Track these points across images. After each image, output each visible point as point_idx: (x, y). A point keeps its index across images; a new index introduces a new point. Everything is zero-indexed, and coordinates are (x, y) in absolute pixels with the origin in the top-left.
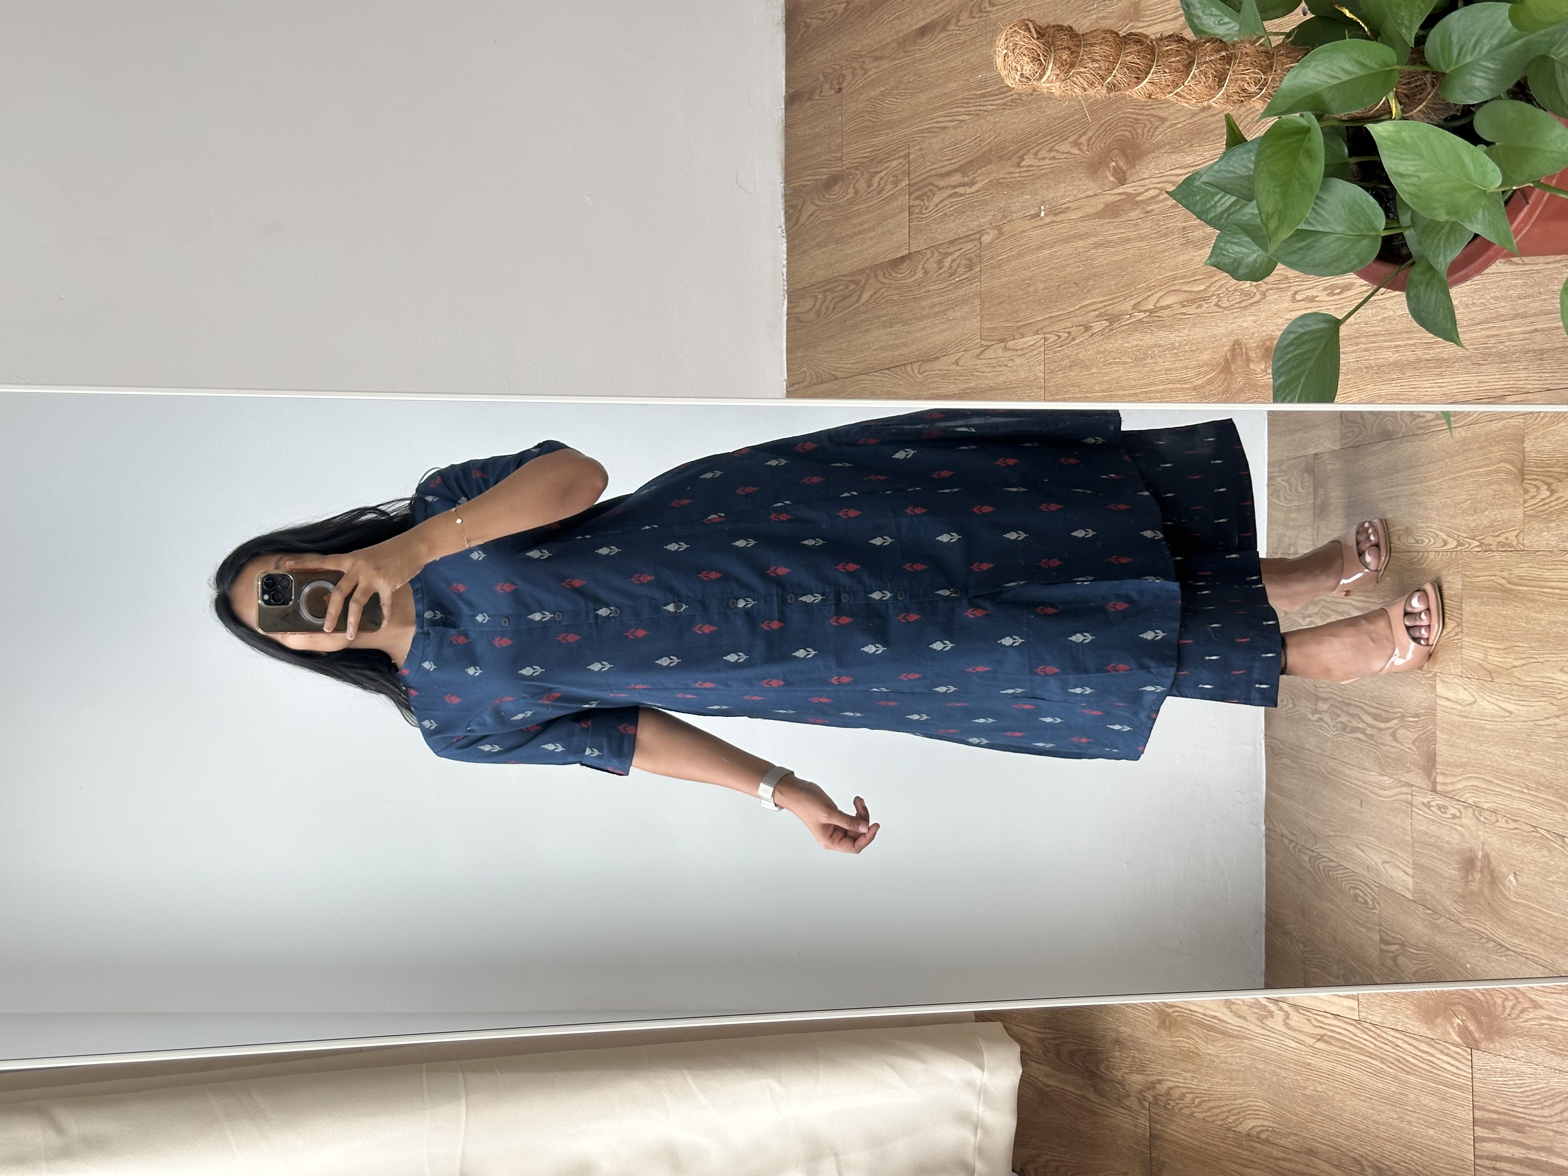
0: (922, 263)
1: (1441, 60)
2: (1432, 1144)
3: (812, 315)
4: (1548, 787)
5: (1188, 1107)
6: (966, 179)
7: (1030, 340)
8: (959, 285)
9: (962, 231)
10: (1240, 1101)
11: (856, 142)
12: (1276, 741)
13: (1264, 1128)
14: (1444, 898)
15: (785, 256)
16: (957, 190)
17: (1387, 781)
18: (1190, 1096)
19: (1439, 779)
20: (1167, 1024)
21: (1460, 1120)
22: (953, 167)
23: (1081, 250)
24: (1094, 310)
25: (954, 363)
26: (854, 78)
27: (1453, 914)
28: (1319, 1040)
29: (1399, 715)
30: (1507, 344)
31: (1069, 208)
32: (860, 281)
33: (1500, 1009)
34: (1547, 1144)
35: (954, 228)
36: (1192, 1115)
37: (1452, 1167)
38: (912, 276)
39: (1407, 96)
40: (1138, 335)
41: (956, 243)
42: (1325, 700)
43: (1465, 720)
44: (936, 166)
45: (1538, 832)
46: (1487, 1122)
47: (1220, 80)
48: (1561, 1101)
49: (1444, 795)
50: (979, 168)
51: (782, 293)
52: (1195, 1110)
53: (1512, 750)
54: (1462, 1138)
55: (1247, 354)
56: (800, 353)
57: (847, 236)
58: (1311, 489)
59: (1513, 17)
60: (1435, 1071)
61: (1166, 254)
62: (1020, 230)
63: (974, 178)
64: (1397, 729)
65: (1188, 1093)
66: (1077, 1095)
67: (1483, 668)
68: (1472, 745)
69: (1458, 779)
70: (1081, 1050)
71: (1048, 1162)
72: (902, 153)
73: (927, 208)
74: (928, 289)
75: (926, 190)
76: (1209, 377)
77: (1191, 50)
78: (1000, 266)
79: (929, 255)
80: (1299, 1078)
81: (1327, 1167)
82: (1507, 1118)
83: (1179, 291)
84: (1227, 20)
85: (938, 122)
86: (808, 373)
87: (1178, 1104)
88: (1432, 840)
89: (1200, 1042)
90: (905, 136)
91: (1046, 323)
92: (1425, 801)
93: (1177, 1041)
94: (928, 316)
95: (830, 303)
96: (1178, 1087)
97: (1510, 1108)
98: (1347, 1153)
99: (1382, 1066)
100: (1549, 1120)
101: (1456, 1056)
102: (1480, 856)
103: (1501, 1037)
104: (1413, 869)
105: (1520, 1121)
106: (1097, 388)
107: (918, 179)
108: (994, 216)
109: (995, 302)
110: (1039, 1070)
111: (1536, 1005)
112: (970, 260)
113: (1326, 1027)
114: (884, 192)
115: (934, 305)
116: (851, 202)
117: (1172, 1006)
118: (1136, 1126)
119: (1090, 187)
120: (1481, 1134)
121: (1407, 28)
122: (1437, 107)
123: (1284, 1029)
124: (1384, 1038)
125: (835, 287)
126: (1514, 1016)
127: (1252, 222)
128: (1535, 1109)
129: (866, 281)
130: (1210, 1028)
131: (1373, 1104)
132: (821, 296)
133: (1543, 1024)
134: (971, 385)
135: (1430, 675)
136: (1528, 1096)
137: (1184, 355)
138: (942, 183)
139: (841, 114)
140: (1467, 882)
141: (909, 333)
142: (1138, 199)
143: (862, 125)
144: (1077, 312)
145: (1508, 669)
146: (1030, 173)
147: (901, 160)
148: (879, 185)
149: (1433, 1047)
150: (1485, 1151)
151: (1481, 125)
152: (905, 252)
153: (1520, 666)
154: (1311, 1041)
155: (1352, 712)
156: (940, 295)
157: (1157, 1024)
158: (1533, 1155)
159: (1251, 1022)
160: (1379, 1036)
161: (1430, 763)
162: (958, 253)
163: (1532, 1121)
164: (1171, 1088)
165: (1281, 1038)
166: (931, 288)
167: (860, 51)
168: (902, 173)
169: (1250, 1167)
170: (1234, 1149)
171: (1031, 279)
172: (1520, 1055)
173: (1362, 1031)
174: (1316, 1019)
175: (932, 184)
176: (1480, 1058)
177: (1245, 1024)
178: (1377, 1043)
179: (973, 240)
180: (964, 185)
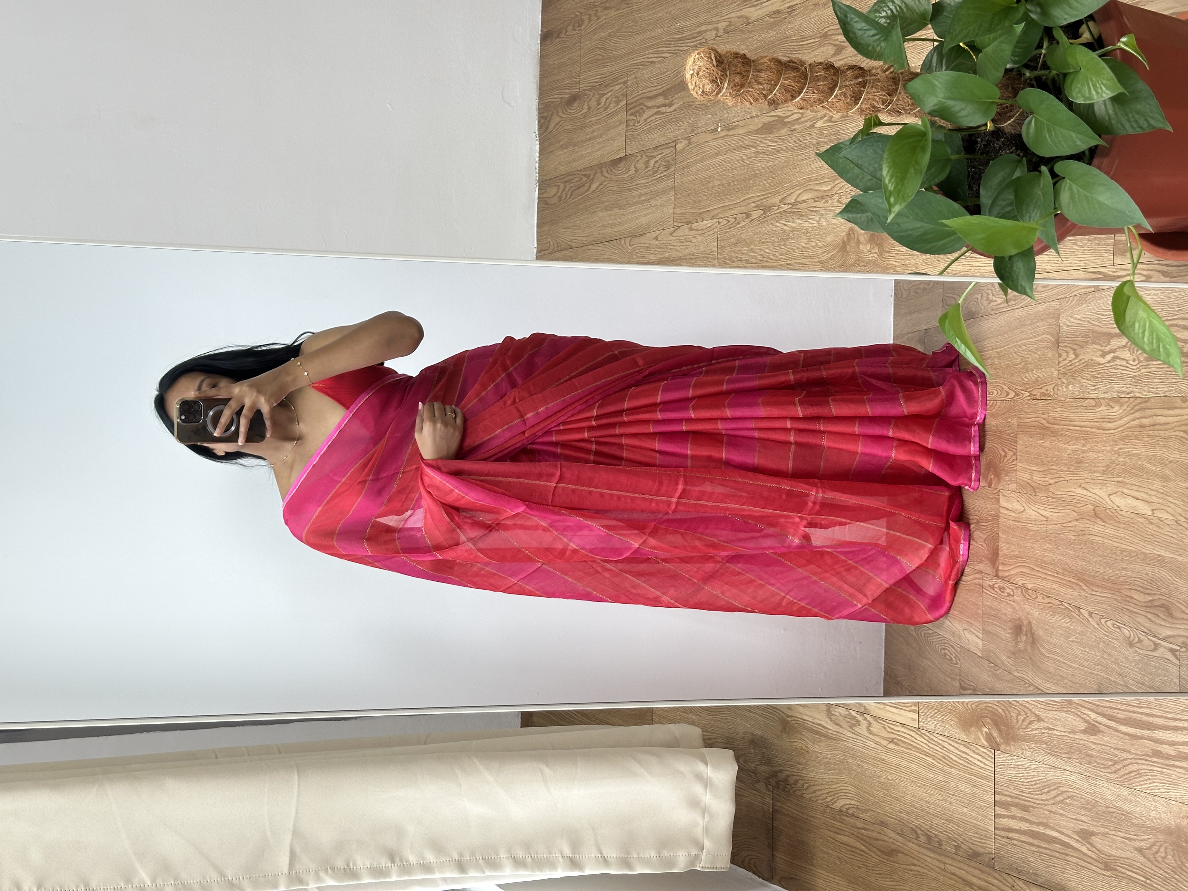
0: (634, 163)
2: (966, 819)
3: (555, 200)
4: (1070, 572)
5: (800, 790)
6: (667, 101)
7: (708, 223)
8: (660, 180)
9: (662, 140)
10: (834, 786)
11: (589, 71)
13: (851, 806)
14: (1002, 655)
15: (538, 155)
16: (660, 109)
18: (802, 782)
20: (787, 729)
21: (985, 801)
22: (657, 92)
23: (745, 157)
24: (754, 202)
25: (654, 239)
26: (590, 22)
28: (891, 742)
31: (737, 125)
32: (590, 175)
34: (1044, 821)
35: (657, 138)
36: (802, 796)
37: (978, 836)
38: (627, 173)
40: (783, 222)
41: (659, 149)
43: (1017, 524)
44: (646, 91)
45: (1062, 604)
46: (1004, 804)
48: (1055, 789)
49: (1003, 579)
50: (677, 93)
51: (535, 183)
52: (804, 792)
53: (1048, 545)
54: (986, 815)
55: (858, 238)
56: (546, 228)
57: (581, 141)
60: (969, 766)
61: (805, 162)
62: (703, 140)
63: (673, 101)
65: (800, 780)
67: (1030, 485)
69: (1013, 567)
72: (622, 81)
73: (639, 122)
74: (636, 183)
75: (638, 108)
76: (831, 254)
78: (688, 167)
79: (639, 158)
80: (876, 769)
81: (892, 834)
82: (1017, 801)
83: (812, 190)
85: (648, 58)
86: (552, 243)
87: (793, 788)
89: (810, 743)
90: (625, 67)
91: (719, 211)
92: (991, 584)
93: (794, 742)
94: (637, 203)
95: (568, 191)
96: (793, 775)
97: (1019, 793)
98: (907, 824)
99: (933, 761)
100: (1046, 802)
101: (983, 755)
102: (1025, 624)
103: (1015, 742)
104: (982, 633)
105: (1025, 803)
106: (753, 260)
107: (633, 100)
108: (686, 129)
111: (1039, 719)
112: (668, 162)
113: (897, 733)
114: (609, 109)
115: (641, 195)
116: (585, 116)
117: (791, 716)
118: (763, 804)
119: (753, 110)
120: (999, 812)
123: (866, 733)
124: (935, 741)
125: (572, 179)
126: (1024, 726)
128: (1036, 794)
129: (595, 175)
130: (817, 733)
131: (926, 789)
132: (562, 185)
133: (1044, 733)
134: (667, 255)
135: (996, 491)
136: (1032, 785)
137: (814, 238)
138: (650, 104)
139: (580, 49)
140: (1017, 643)
142: (787, 120)
143: (596, 58)
144: (741, 203)
145: (1046, 487)
147: (621, 85)
148: (605, 103)
149: (969, 748)
150: (1001, 825)
152: (623, 154)
153: (1054, 484)
154: (885, 743)
156: (646, 187)
157: (780, 728)
158: (1034, 828)
159: (844, 728)
160: (932, 739)
161: (994, 556)
162: (659, 157)
163: (1035, 803)
164: (788, 776)
165: (865, 740)
166: (640, 182)
167: (594, 2)
168: (622, 95)
169: (840, 834)
170: (831, 821)
171: (710, 177)
172: (1027, 755)
173: (921, 736)
174: (889, 727)
175: (642, 104)
176: (1000, 757)
177: (841, 730)
178: (930, 745)
179: (671, 147)
180: (664, 105)
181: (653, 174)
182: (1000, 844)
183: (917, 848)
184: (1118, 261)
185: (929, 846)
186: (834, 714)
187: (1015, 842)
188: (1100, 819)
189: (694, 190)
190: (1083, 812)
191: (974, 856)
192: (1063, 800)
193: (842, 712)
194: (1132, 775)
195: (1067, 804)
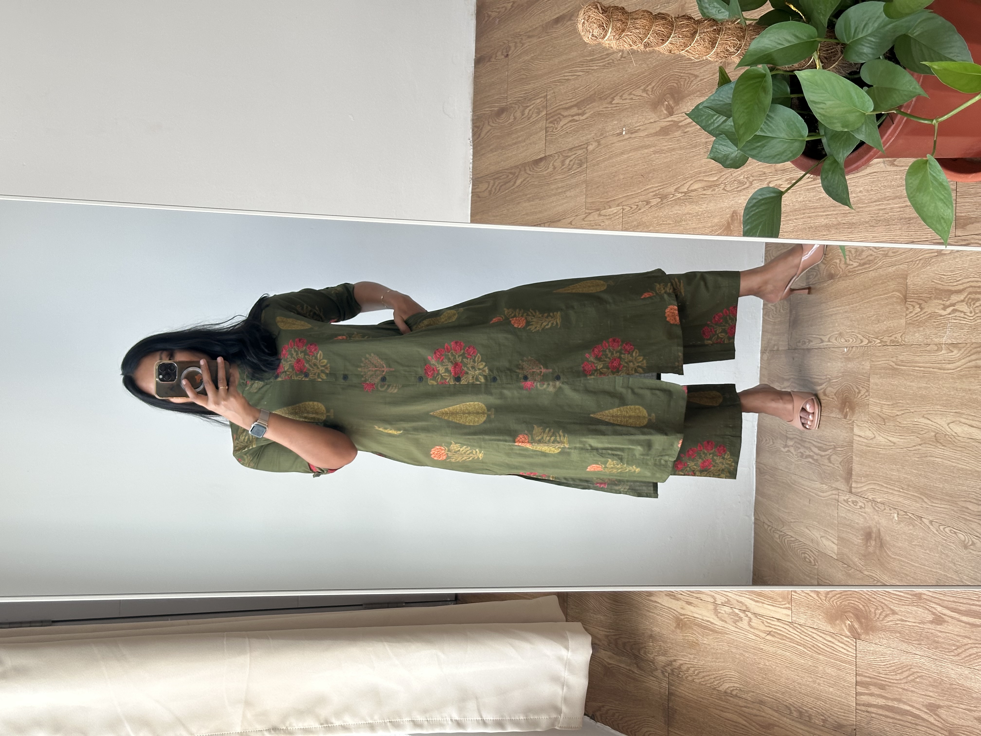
0: (552, 162)
1: (844, 36)
2: (832, 697)
3: (486, 194)
4: (914, 488)
5: (691, 676)
7: (614, 210)
8: (574, 175)
9: (576, 143)
10: (720, 672)
11: (516, 88)
12: (762, 465)
13: (735, 688)
14: (854, 557)
15: (472, 157)
16: (575, 118)
17: (825, 487)
18: (693, 669)
19: (854, 485)
20: (681, 625)
21: (848, 682)
22: (572, 104)
23: (646, 155)
24: (652, 192)
25: (569, 223)
26: (516, 48)
27: (858, 567)
28: (768, 634)
29: (833, 447)
30: (890, 214)
31: (639, 129)
32: (515, 173)
33: (873, 615)
34: (898, 697)
35: (572, 141)
36: (693, 681)
37: (842, 711)
38: (546, 170)
39: (826, 58)
40: (677, 207)
41: (573, 150)
42: (791, 439)
43: (869, 448)
44: (562, 103)
45: (907, 515)
46: (864, 684)
47: (713, 43)
48: (907, 670)
49: (856, 494)
50: (588, 105)
51: (469, 180)
52: (695, 677)
53: (894, 466)
54: (849, 693)
56: (478, 217)
57: (509, 145)
58: (788, 311)
59: (886, 11)
60: (834, 652)
61: (695, 158)
62: (611, 142)
63: (585, 110)
64: (831, 455)
65: (691, 667)
66: (626, 669)
67: (880, 416)
68: (872, 464)
69: (864, 484)
70: (630, 642)
71: (608, 710)
72: (543, 95)
73: (556, 129)
74: (555, 178)
75: (556, 117)
76: (717, 233)
77: (695, 24)
78: (598, 164)
79: (556, 158)
80: (755, 658)
81: (770, 711)
82: (875, 681)
83: (703, 180)
84: (723, 10)
85: (564, 76)
87: (685, 674)
88: (849, 522)
89: (699, 636)
90: (545, 84)
91: (624, 199)
92: (845, 498)
93: (686, 636)
94: (555, 195)
95: (497, 186)
96: (686, 664)
97: (877, 675)
98: (782, 703)
99: (804, 650)
100: (899, 682)
101: (847, 643)
102: (874, 531)
103: (873, 632)
104: (837, 540)
105: (882, 682)
107: (551, 111)
108: (596, 134)
109: (594, 186)
110: (604, 654)
111: (894, 613)
112: (581, 160)
113: (773, 626)
114: (531, 119)
115: (559, 188)
116: (511, 124)
117: (684, 615)
118: (660, 688)
119: (652, 116)
120: (860, 691)
121: (823, 15)
122: (844, 65)
123: (748, 628)
124: (806, 633)
125: (501, 176)
126: (881, 619)
127: (730, 130)
128: (891, 675)
129: (519, 173)
130: (705, 628)
131: (798, 673)
132: (492, 182)
133: (898, 624)
135: (850, 422)
136: (888, 668)
137: (703, 220)
138: (565, 113)
139: (508, 71)
140: (867, 547)
141: (543, 205)
142: (680, 124)
143: (519, 77)
144: (643, 193)
145: (894, 417)
146: (618, 108)
147: (542, 99)
148: (528, 113)
149: (834, 638)
150: (862, 701)
151: (865, 76)
152: (543, 155)
153: (901, 415)
154: (763, 635)
155: (806, 445)
156: (562, 182)
157: (675, 625)
158: (890, 703)
159: (729, 624)
160: (803, 631)
161: (849, 475)
162: (574, 156)
163: (890, 683)
164: (682, 664)
165: (746, 633)
166: (557, 177)
167: (519, 32)
168: (543, 107)
169: (725, 712)
170: (716, 701)
171: (616, 172)
172: (884, 643)
173: (794, 629)
174: (767, 622)
175: (560, 114)
176: (861, 645)
177: (726, 625)
178: (801, 636)
179: (583, 149)
180: (578, 115)
181: (568, 170)
182: (861, 717)
183: (790, 721)
184: (959, 233)
185: (800, 720)
186: (720, 612)
187: (874, 715)
188: (945, 694)
189: (603, 183)
190: (931, 689)
191: (839, 727)
192: (914, 679)
193: (727, 610)
194: (972, 657)
195: (918, 683)
